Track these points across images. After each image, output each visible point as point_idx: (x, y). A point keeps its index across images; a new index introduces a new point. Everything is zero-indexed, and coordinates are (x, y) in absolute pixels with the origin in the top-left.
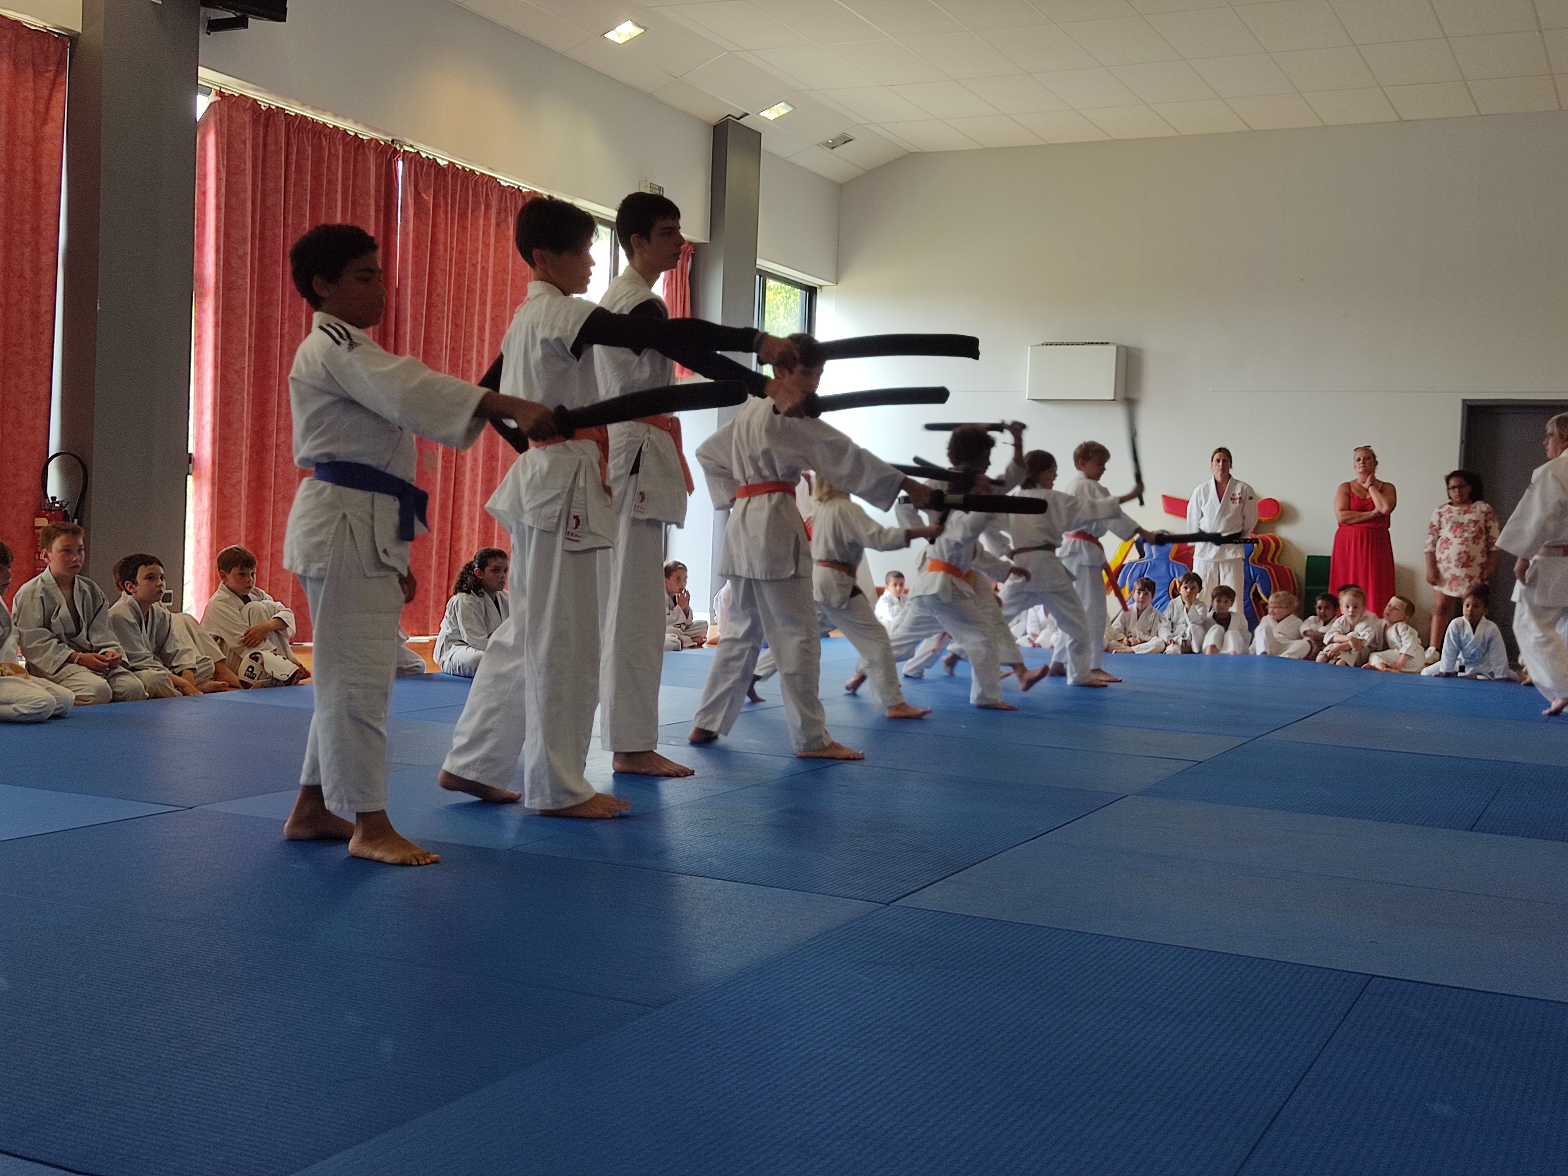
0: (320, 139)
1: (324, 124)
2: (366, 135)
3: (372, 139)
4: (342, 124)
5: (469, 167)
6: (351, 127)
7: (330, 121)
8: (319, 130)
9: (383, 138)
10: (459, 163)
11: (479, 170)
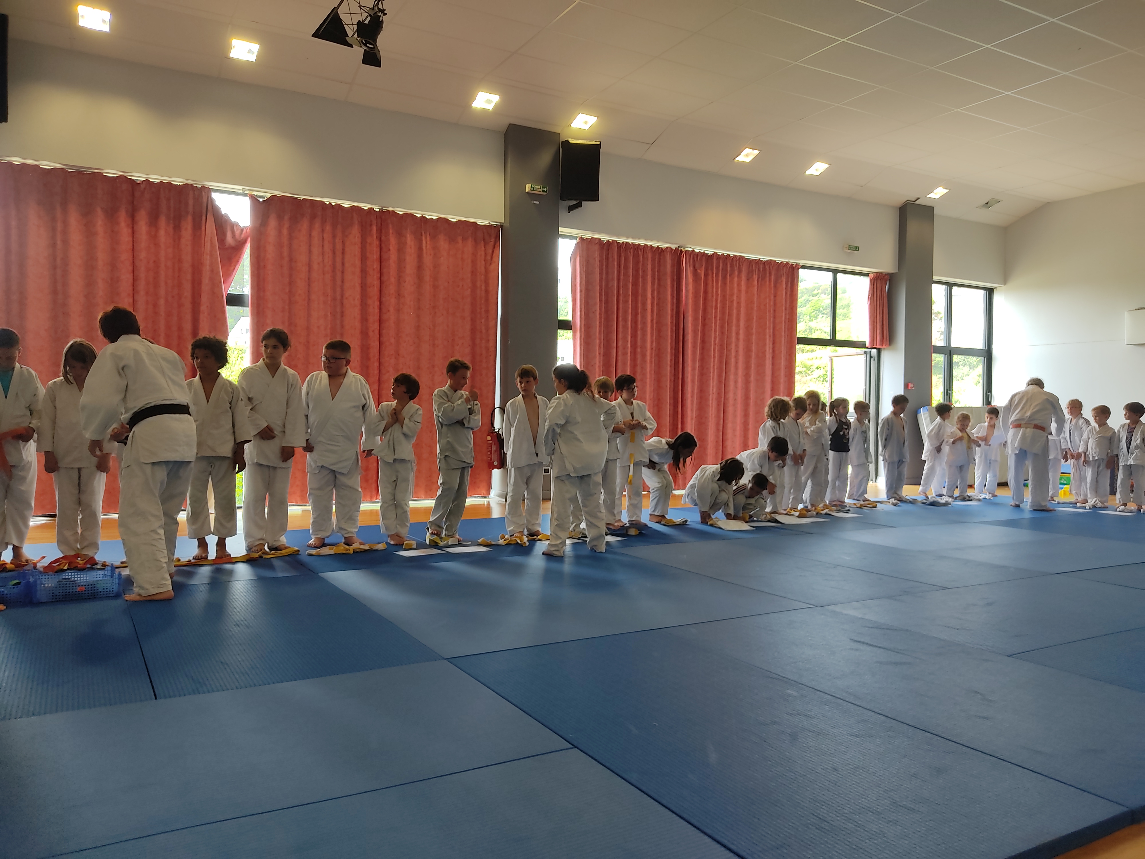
0: (638, 251)
1: (639, 245)
2: (663, 245)
3: (667, 248)
4: (649, 243)
5: (726, 253)
6: (655, 244)
7: (642, 242)
8: (637, 248)
9: (674, 247)
10: (720, 252)
11: (732, 254)
